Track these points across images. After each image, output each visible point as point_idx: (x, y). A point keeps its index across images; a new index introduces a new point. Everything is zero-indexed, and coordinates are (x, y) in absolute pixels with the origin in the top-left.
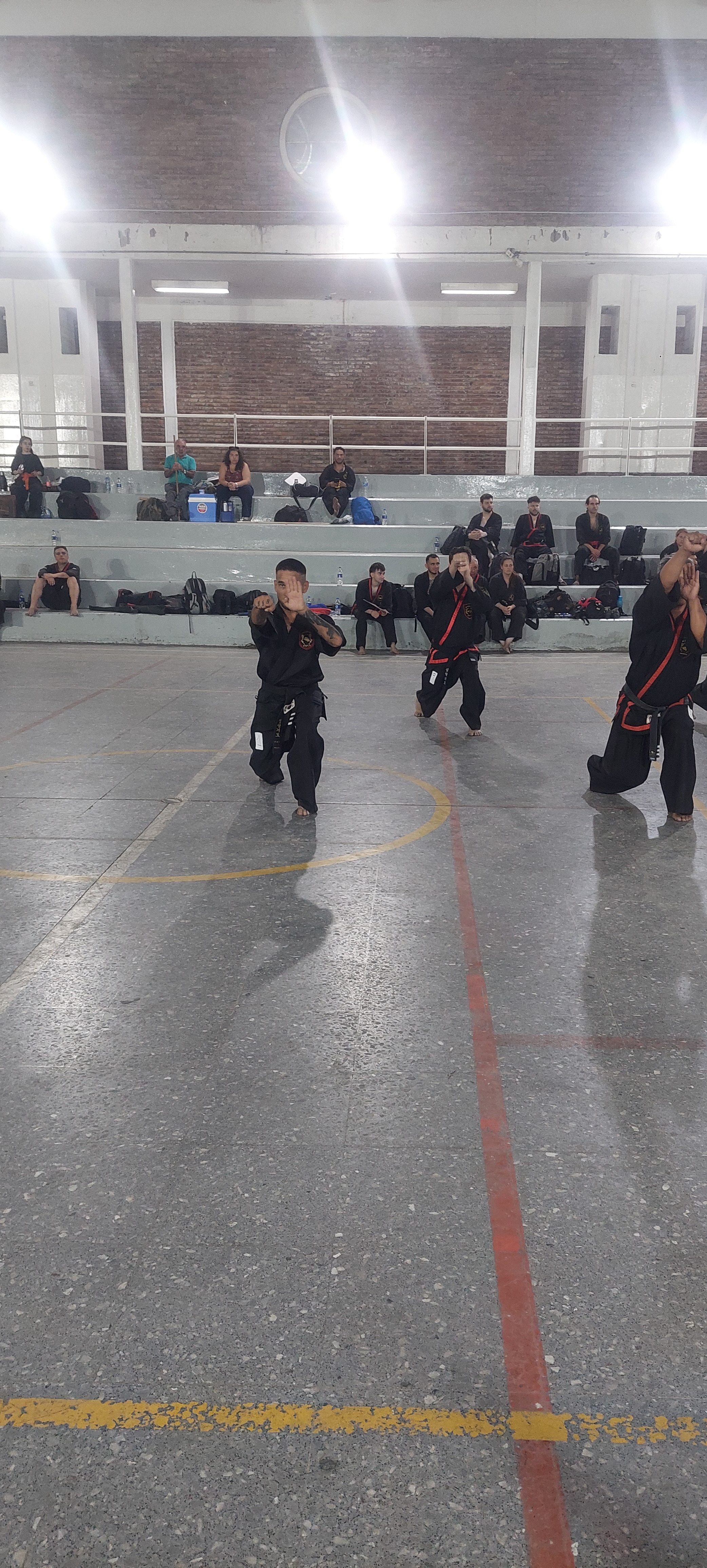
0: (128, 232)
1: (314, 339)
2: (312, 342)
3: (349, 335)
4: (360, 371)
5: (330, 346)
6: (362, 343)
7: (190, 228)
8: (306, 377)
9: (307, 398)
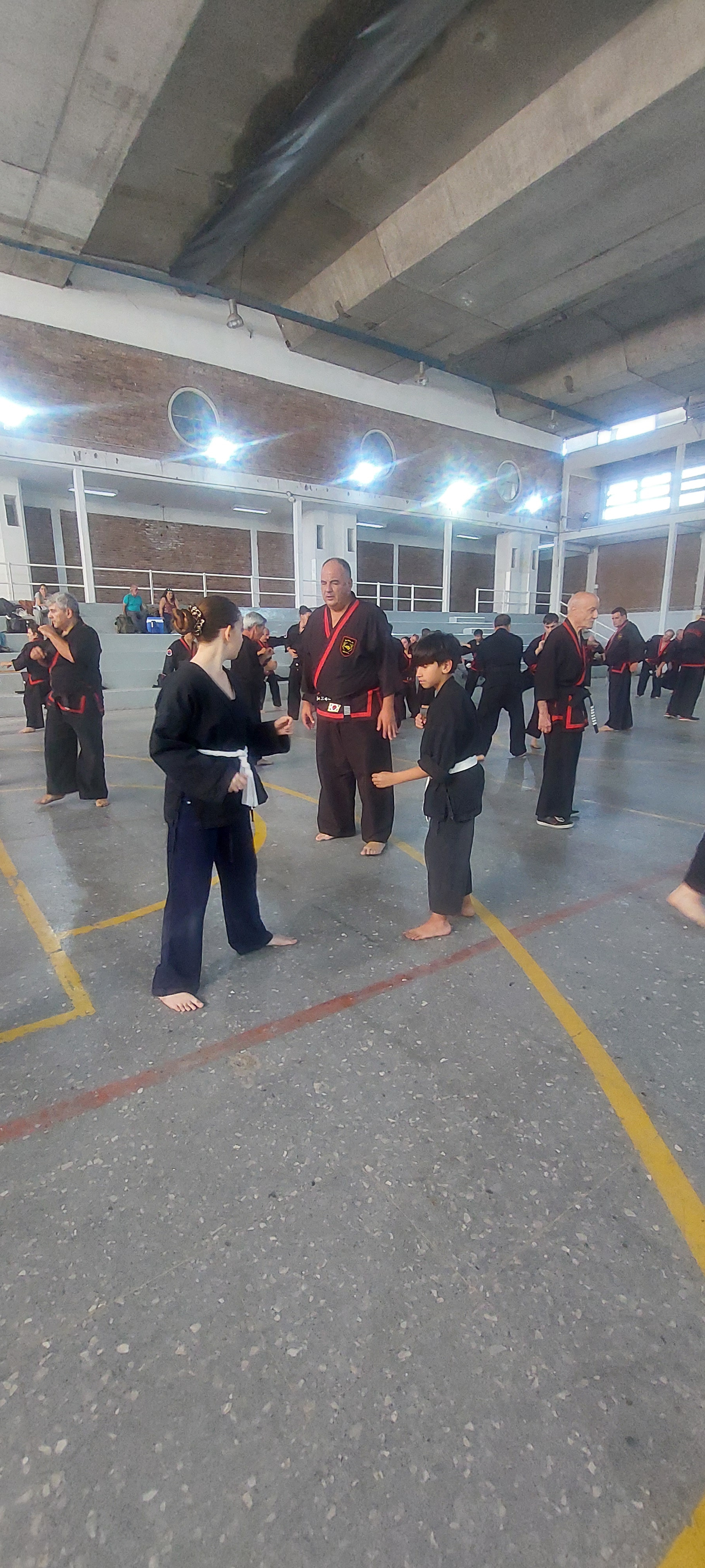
0: (79, 452)
1: (148, 527)
2: (147, 529)
3: (167, 527)
4: (175, 548)
5: (157, 533)
6: (176, 532)
7: (119, 456)
8: (144, 549)
9: (146, 561)
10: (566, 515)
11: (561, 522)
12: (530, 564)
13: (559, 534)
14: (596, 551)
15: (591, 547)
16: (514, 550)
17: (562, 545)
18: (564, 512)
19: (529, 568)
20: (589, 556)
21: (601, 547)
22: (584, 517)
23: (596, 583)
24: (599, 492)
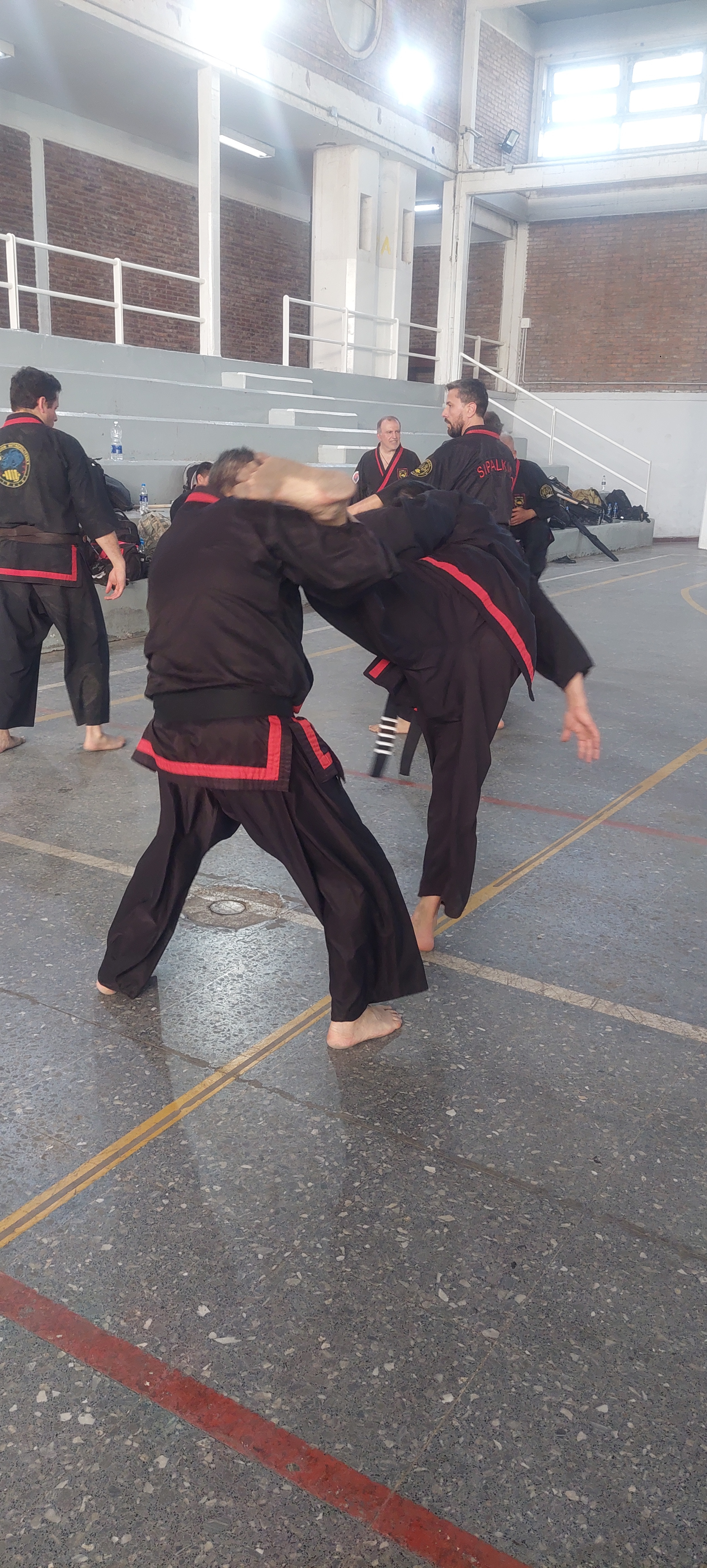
10: (473, 127)
11: (461, 142)
12: (395, 245)
13: (456, 172)
14: (523, 233)
15: (514, 223)
16: (363, 197)
17: (465, 204)
18: (469, 119)
19: (395, 260)
20: (509, 245)
21: (531, 224)
22: (507, 139)
23: (525, 315)
24: (532, 83)
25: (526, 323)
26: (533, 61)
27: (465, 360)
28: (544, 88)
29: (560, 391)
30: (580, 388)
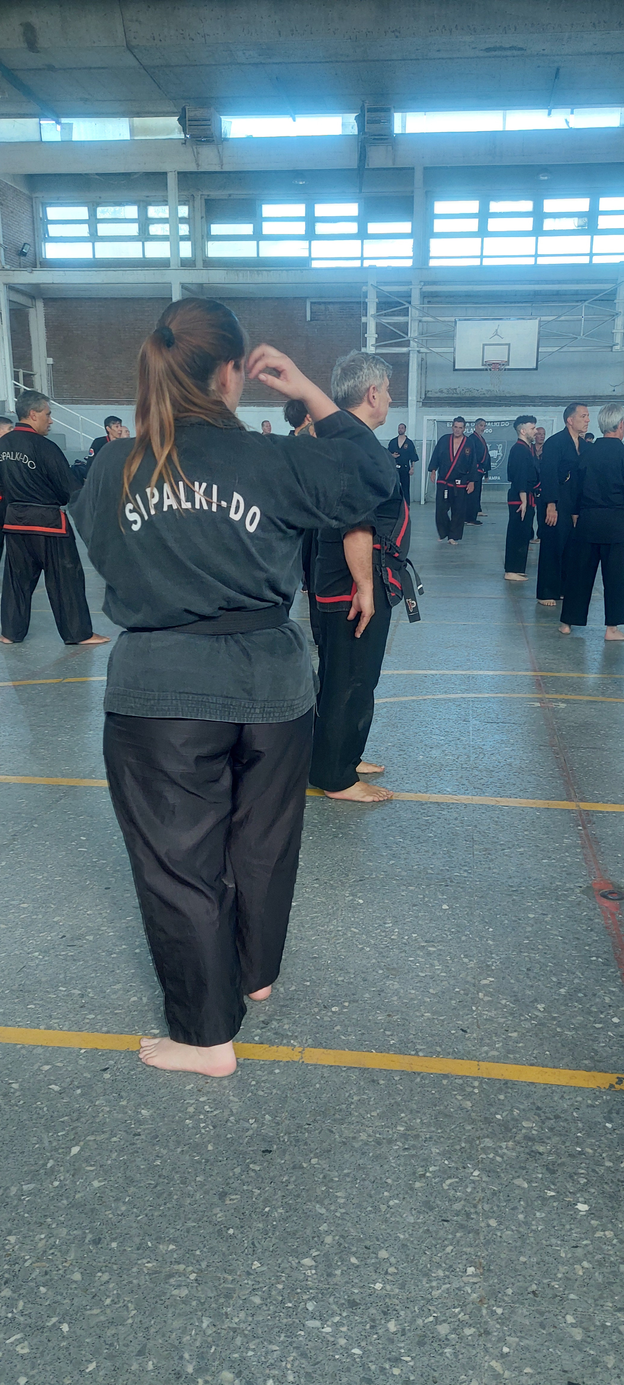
10: (2, 243)
14: (40, 305)
15: (33, 298)
20: (32, 311)
21: (44, 299)
22: (23, 249)
23: (49, 356)
24: (32, 212)
25: (50, 361)
26: (31, 199)
27: (15, 385)
28: (41, 216)
29: (79, 404)
30: (92, 402)
